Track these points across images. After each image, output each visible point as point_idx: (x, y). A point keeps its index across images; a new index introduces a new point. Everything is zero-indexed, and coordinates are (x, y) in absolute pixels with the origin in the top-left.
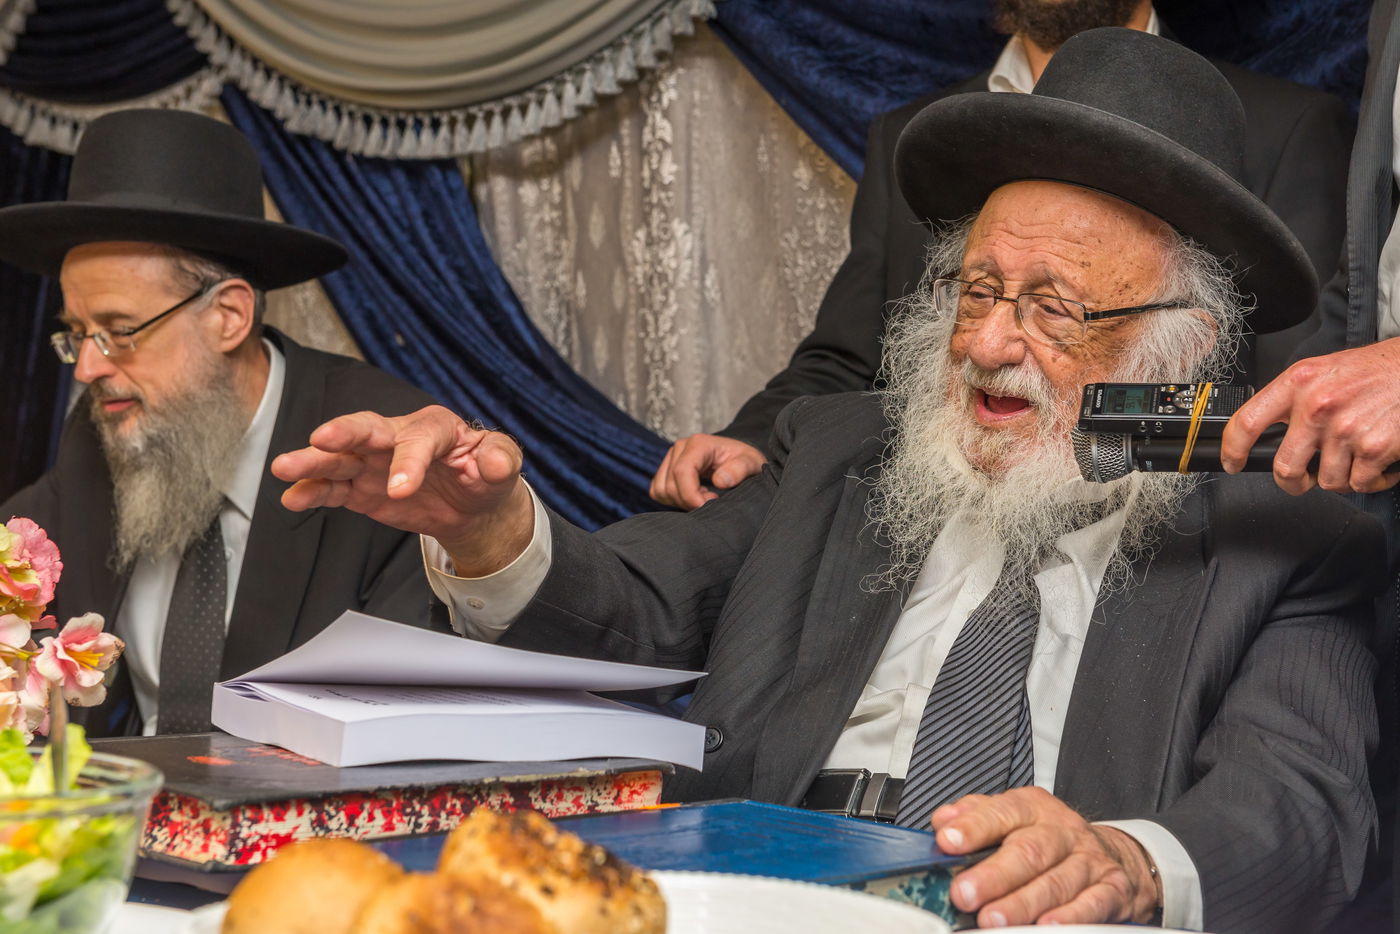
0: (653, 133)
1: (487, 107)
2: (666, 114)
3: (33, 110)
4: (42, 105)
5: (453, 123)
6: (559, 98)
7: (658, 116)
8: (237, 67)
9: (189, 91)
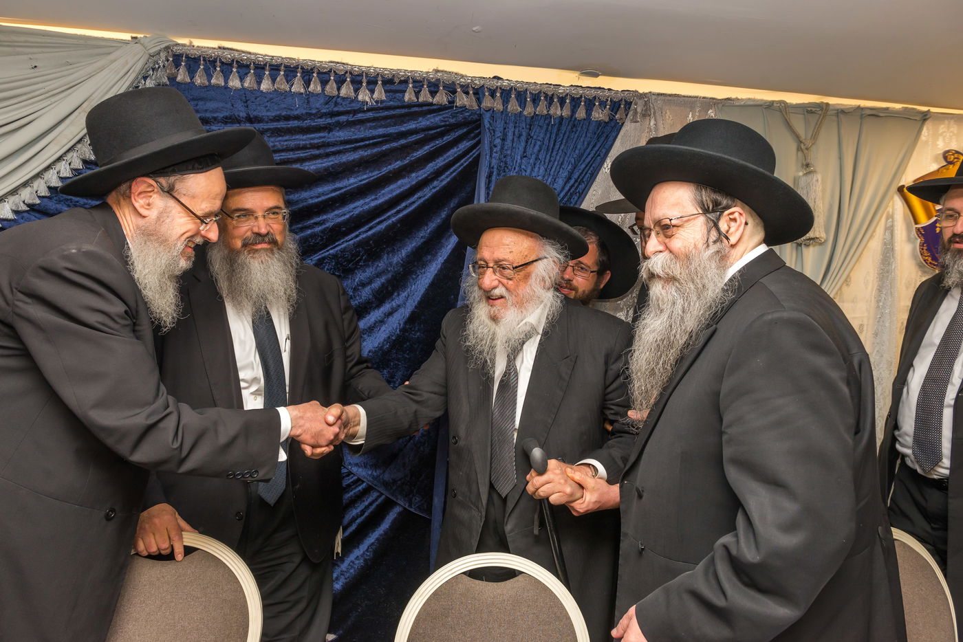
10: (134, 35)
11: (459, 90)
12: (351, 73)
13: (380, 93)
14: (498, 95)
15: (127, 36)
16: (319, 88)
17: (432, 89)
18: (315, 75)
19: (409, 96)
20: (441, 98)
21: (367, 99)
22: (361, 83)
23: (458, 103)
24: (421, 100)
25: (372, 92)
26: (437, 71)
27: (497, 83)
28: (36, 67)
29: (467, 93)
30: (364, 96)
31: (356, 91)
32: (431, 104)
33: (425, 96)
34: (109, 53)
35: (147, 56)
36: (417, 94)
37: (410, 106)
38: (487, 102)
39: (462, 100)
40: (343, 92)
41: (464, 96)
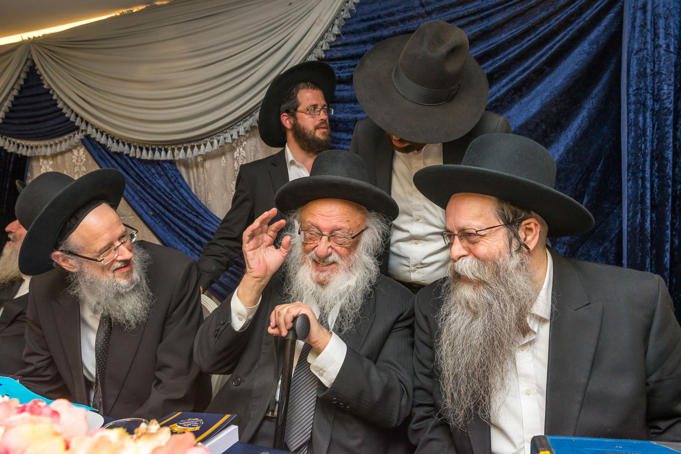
0: (240, 154)
1: (185, 145)
2: (244, 149)
3: (9, 141)
4: (14, 140)
5: (173, 150)
6: (212, 143)
7: (241, 149)
8: (90, 130)
9: (70, 137)
28: (291, 3)
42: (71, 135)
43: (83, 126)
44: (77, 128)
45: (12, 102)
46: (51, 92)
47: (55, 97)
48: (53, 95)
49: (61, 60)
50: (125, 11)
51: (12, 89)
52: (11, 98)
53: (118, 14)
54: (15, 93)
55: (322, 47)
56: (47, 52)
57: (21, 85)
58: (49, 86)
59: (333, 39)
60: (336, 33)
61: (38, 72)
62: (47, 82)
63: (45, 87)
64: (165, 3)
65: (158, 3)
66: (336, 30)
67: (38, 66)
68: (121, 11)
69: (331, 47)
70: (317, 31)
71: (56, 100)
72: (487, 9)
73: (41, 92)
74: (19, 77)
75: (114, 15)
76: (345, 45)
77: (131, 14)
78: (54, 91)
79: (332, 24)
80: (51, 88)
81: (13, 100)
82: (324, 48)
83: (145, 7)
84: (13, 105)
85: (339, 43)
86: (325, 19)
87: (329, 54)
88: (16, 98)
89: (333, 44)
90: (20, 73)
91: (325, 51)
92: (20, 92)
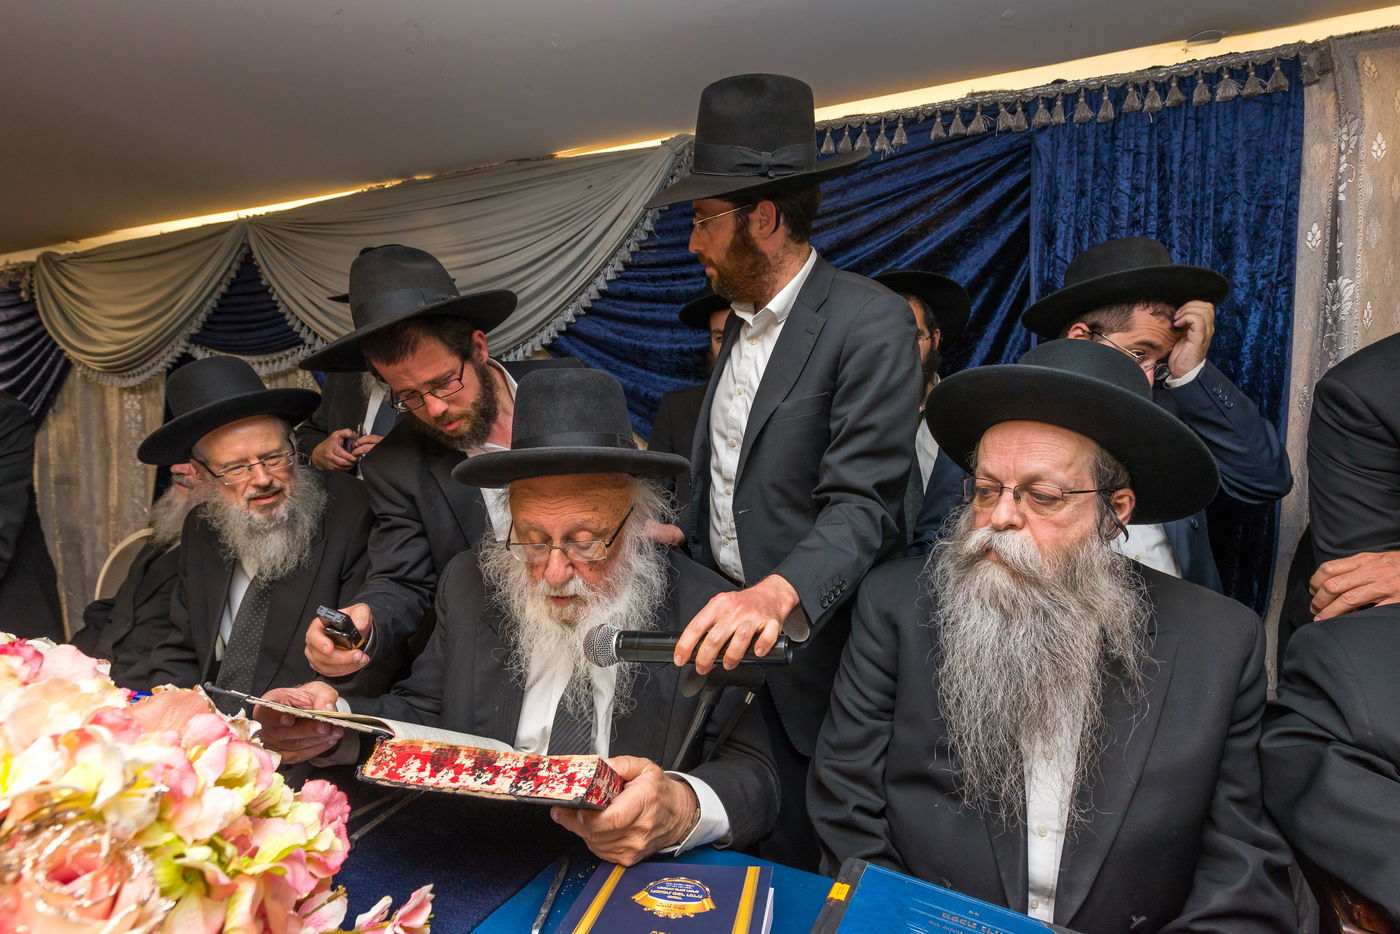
9: (293, 353)
10: (663, 139)
11: (1003, 110)
12: (867, 123)
13: (900, 137)
14: (1059, 103)
15: (657, 142)
16: (832, 148)
17: (967, 117)
18: (828, 134)
19: (937, 132)
20: (978, 125)
21: (885, 147)
22: (879, 131)
23: (1001, 125)
24: (952, 132)
25: (891, 138)
26: (973, 95)
27: (1059, 87)
28: (590, 187)
29: (1013, 112)
30: (882, 144)
31: (873, 141)
32: (965, 137)
33: (957, 128)
34: (642, 162)
35: (673, 156)
36: (946, 128)
37: (939, 143)
38: (1041, 117)
39: (1006, 121)
40: (858, 145)
41: (1009, 115)
42: (295, 349)
43: (309, 339)
44: (302, 342)
45: (217, 300)
46: (270, 290)
47: (274, 298)
48: (272, 294)
49: (285, 248)
50: (374, 186)
51: (219, 283)
52: (217, 295)
53: (365, 190)
54: (223, 288)
55: (628, 247)
56: (269, 236)
57: (232, 279)
58: (269, 282)
59: (644, 237)
60: (648, 229)
61: (255, 263)
62: (267, 278)
63: (263, 283)
64: (427, 177)
65: (418, 178)
66: (648, 225)
67: (256, 255)
68: (369, 186)
69: (641, 248)
70: (623, 225)
71: (276, 302)
72: (848, 208)
73: (258, 289)
74: (229, 268)
75: (360, 191)
76: (660, 247)
77: (382, 190)
78: (274, 290)
79: (644, 217)
80: (270, 285)
81: (219, 298)
82: (632, 248)
83: (399, 182)
84: (220, 305)
85: (652, 244)
86: (635, 210)
87: (637, 259)
88: (224, 296)
89: (643, 245)
90: (232, 262)
91: (633, 254)
92: (230, 287)
